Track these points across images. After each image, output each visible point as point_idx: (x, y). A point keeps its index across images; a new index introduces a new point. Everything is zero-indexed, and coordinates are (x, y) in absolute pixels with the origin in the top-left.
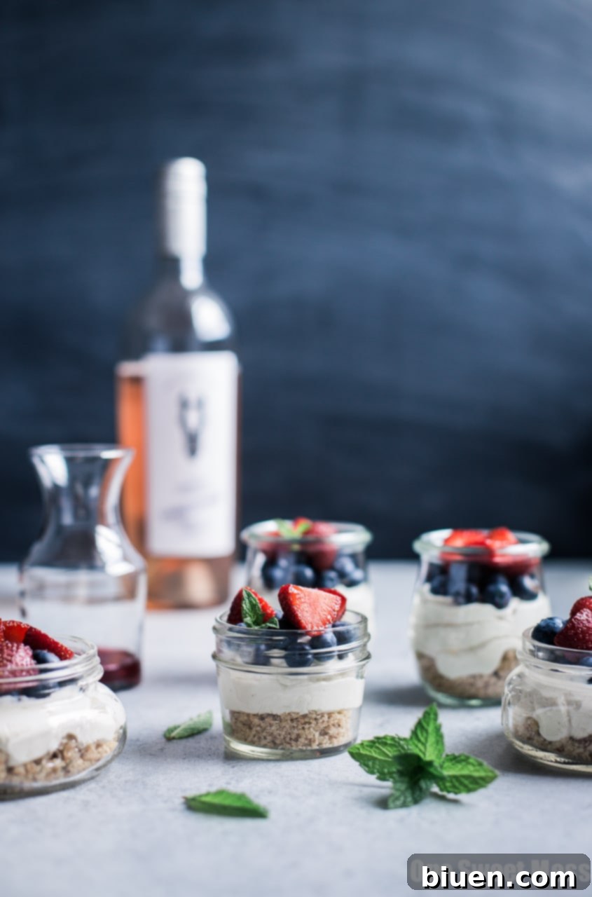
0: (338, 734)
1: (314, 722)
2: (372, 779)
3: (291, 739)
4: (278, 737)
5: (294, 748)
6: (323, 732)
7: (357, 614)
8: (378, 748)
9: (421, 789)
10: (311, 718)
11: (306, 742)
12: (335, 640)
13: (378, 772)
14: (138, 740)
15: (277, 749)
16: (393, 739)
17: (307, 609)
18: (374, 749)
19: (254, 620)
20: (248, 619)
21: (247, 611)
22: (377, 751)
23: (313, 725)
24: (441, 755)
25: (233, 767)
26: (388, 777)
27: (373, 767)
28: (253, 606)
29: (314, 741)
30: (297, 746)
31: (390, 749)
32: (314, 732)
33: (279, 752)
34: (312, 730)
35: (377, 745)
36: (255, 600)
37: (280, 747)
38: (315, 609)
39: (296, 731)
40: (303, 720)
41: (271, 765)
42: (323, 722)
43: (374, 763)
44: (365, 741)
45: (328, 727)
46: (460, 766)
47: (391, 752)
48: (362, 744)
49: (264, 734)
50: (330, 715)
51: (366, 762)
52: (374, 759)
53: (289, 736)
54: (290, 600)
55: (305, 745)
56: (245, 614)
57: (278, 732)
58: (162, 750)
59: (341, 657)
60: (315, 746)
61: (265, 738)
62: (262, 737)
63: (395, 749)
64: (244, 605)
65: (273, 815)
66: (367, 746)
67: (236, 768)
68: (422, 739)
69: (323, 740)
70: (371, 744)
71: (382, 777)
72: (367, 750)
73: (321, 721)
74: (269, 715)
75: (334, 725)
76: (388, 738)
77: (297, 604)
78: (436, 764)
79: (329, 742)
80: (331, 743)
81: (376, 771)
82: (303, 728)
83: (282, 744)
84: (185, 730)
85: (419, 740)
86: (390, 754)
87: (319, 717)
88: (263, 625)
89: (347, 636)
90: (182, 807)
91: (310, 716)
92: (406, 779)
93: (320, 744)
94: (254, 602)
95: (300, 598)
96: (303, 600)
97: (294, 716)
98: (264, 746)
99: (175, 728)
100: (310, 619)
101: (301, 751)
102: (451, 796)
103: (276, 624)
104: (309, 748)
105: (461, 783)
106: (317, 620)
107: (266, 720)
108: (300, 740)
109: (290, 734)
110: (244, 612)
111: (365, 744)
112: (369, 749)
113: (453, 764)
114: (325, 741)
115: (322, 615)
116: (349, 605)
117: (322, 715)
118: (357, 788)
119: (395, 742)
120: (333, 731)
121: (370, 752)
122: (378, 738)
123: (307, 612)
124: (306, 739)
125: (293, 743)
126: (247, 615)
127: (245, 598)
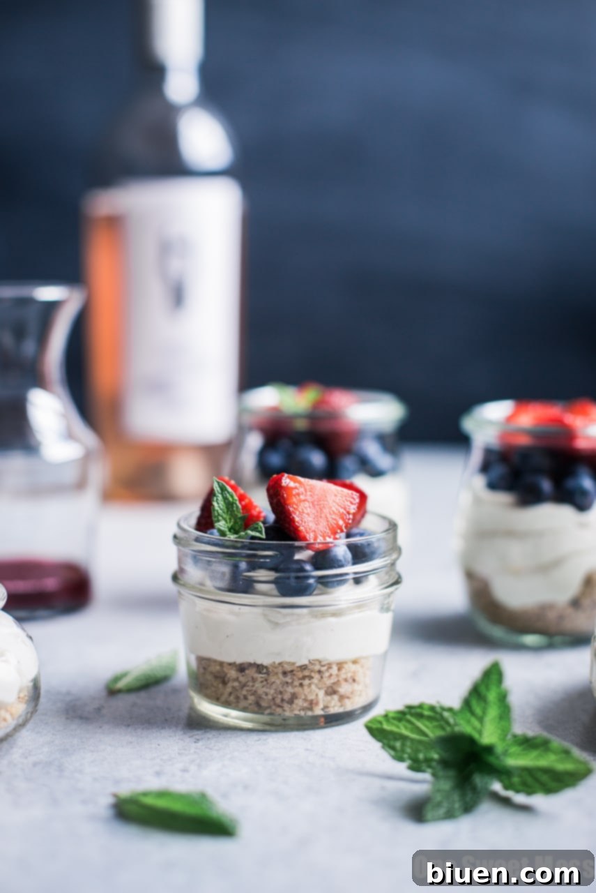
0: (352, 693)
1: (316, 677)
2: (401, 768)
3: (283, 700)
4: (264, 696)
5: (287, 714)
6: (330, 690)
7: (384, 518)
8: (409, 722)
9: (474, 789)
10: (312, 671)
11: (306, 705)
12: (349, 555)
13: (410, 758)
14: (68, 693)
15: (262, 714)
16: (432, 708)
17: (309, 510)
18: (404, 723)
19: (230, 525)
20: (222, 525)
21: (220, 512)
22: (409, 726)
23: (315, 681)
24: (506, 735)
25: (197, 741)
26: (424, 766)
27: (403, 751)
28: (229, 505)
29: (317, 704)
30: (292, 711)
31: (427, 723)
32: (317, 690)
33: (265, 718)
34: (313, 687)
35: (408, 717)
36: (232, 496)
37: (268, 711)
38: (321, 510)
39: (290, 690)
40: (301, 673)
41: (254, 737)
42: (331, 675)
43: (403, 745)
44: (390, 712)
45: (337, 683)
46: (534, 754)
47: (432, 732)
48: (386, 716)
49: (244, 692)
50: (340, 666)
51: (392, 743)
52: (403, 738)
53: (280, 696)
54: (283, 497)
56: (217, 517)
57: (265, 689)
58: (99, 710)
59: (357, 581)
60: (318, 711)
61: (245, 698)
62: (242, 697)
63: (435, 723)
64: (215, 504)
66: (394, 718)
67: (200, 744)
68: (478, 711)
69: (330, 702)
70: (399, 715)
71: (416, 766)
72: (393, 724)
73: (327, 674)
74: (251, 665)
75: (346, 680)
76: (425, 707)
77: (294, 503)
78: (499, 749)
79: (339, 704)
80: (341, 706)
81: (406, 756)
82: (301, 685)
83: (269, 707)
84: (137, 679)
85: (473, 713)
86: (431, 735)
87: (323, 669)
88: (242, 533)
89: (367, 550)
90: (108, 813)
91: (311, 667)
92: (451, 773)
93: (325, 707)
94: (231, 499)
95: (298, 494)
96: (302, 497)
97: (288, 668)
98: (244, 710)
99: (124, 675)
100: (312, 525)
101: (298, 717)
102: (520, 798)
103: (260, 532)
104: (310, 713)
105: (537, 780)
106: (323, 526)
107: (247, 672)
108: (296, 701)
109: (281, 693)
110: (216, 514)
111: (391, 715)
112: (395, 722)
113: (524, 749)
114: (333, 704)
115: (330, 519)
116: (370, 505)
117: (329, 666)
118: (378, 783)
119: (435, 714)
120: (344, 689)
121: (398, 727)
122: (410, 707)
123: (308, 514)
124: (305, 700)
125: (286, 706)
126: (220, 518)
127: (217, 494)
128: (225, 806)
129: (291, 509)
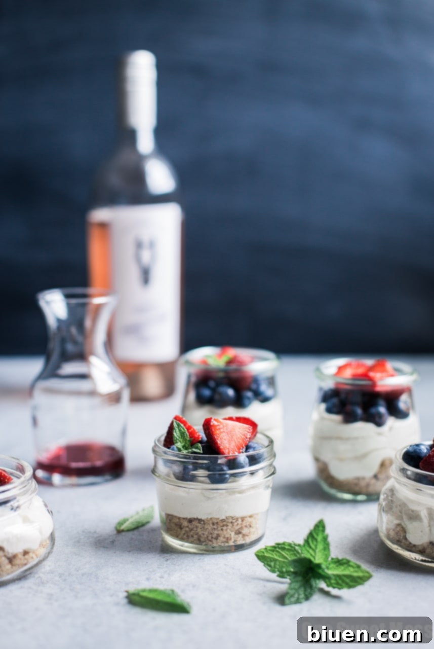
0: (249, 533)
1: (230, 525)
2: (274, 576)
3: (212, 538)
4: (202, 535)
5: (215, 545)
6: (237, 532)
7: (267, 437)
8: (278, 552)
9: (311, 587)
10: (228, 522)
11: (224, 540)
12: (247, 460)
13: (279, 571)
14: (95, 532)
15: (201, 544)
16: (290, 545)
17: (225, 437)
18: (275, 552)
19: (183, 444)
20: (179, 445)
21: (178, 437)
22: (278, 554)
23: (229, 527)
24: (328, 558)
25: (167, 560)
26: (286, 576)
27: (275, 567)
28: (182, 434)
29: (231, 539)
30: (217, 543)
31: (287, 552)
32: (231, 532)
33: (203, 547)
34: (228, 530)
35: (277, 549)
36: (183, 429)
37: (204, 544)
38: (232, 437)
39: (216, 532)
40: (223, 523)
41: (197, 558)
42: (238, 524)
43: (275, 564)
44: (268, 547)
45: (242, 528)
46: (342, 568)
47: (290, 557)
48: (266, 549)
49: (192, 533)
50: (243, 519)
51: (269, 563)
52: (275, 560)
53: (210, 536)
54: (212, 430)
55: (223, 542)
56: (176, 440)
57: (203, 532)
58: (113, 542)
59: (252, 473)
60: (231, 543)
61: (192, 536)
62: (190, 536)
63: (291, 553)
64: (175, 434)
65: (194, 610)
66: (270, 550)
67: (169, 562)
68: (313, 546)
69: (237, 538)
70: (273, 549)
71: (282, 575)
72: (269, 553)
73: (236, 524)
74: (195, 519)
75: (246, 526)
76: (286, 544)
77: (217, 434)
78: (324, 566)
79: (242, 539)
80: (244, 540)
81: (276, 570)
82: (222, 530)
83: (205, 541)
84: (132, 523)
85: (310, 547)
86: (290, 559)
87: (234, 521)
88: (190, 450)
89: (257, 457)
90: (125, 601)
91: (227, 520)
92: (299, 578)
93: (235, 541)
94: (183, 430)
95: (219, 429)
96: (222, 430)
97: (215, 521)
98: (192, 542)
99: (125, 521)
100: (227, 445)
101: (220, 546)
102: (334, 592)
103: (200, 449)
104: (227, 544)
105: (343, 581)
106: (233, 444)
107: (193, 523)
108: (219, 538)
109: (211, 534)
110: (175, 439)
111: (268, 548)
112: (271, 552)
113: (337, 566)
114: (239, 539)
115: (237, 442)
116: (259, 428)
117: (237, 520)
118: (262, 583)
119: (291, 548)
120: (245, 531)
121: (272, 554)
122: (278, 544)
123: (225, 439)
124: (224, 537)
125: (214, 541)
126: (178, 441)
127: (176, 428)
128: (184, 597)
129: (216, 437)
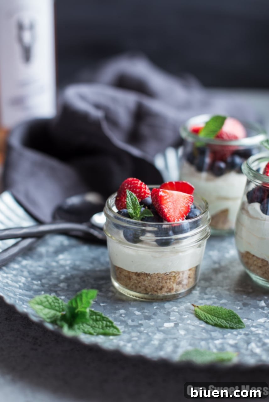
1: (173, 278)
3: (157, 288)
4: (149, 287)
5: (159, 294)
6: (179, 283)
11: (167, 290)
15: (148, 294)
17: (171, 206)
19: (134, 212)
23: (172, 280)
28: (134, 202)
29: (173, 289)
30: (161, 293)
32: (173, 284)
34: (171, 283)
36: (135, 198)
38: (177, 206)
39: (161, 284)
40: (166, 277)
42: (179, 278)
49: (140, 285)
53: (156, 287)
55: (166, 292)
57: (149, 284)
60: (173, 293)
61: (140, 287)
62: (138, 287)
64: (128, 202)
69: (178, 288)
73: (177, 277)
74: (142, 273)
75: (186, 279)
77: (165, 204)
79: (182, 289)
82: (166, 282)
83: (151, 292)
87: (176, 275)
91: (171, 274)
93: (176, 291)
95: (166, 199)
96: (168, 200)
97: (160, 276)
98: (139, 292)
100: (173, 214)
101: (164, 295)
104: (169, 294)
106: (177, 214)
107: (141, 276)
108: (163, 289)
109: (156, 286)
110: (128, 206)
114: (180, 289)
115: (181, 211)
117: (179, 274)
123: (171, 208)
124: (168, 288)
125: (159, 291)
126: (130, 208)
127: (128, 197)
129: (163, 207)
